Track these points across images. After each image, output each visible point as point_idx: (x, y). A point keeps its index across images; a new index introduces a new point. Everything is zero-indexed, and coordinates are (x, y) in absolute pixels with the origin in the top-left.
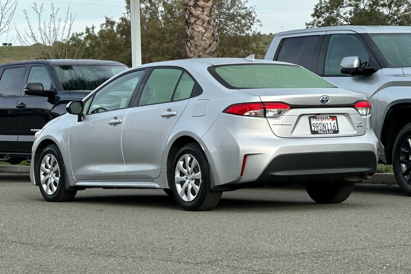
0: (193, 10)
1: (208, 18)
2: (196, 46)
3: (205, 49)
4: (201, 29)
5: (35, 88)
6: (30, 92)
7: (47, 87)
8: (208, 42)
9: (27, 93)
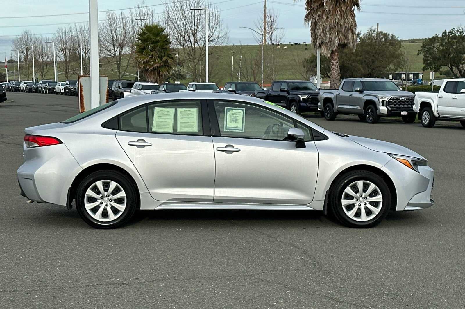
0: (332, 66)
1: (336, 69)
2: (333, 77)
3: (335, 78)
4: (335, 72)
5: (283, 89)
6: (281, 91)
7: (286, 89)
8: (337, 76)
9: (280, 91)
